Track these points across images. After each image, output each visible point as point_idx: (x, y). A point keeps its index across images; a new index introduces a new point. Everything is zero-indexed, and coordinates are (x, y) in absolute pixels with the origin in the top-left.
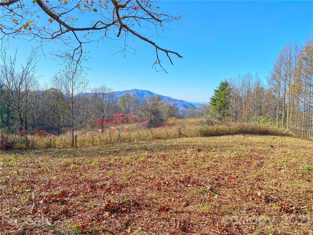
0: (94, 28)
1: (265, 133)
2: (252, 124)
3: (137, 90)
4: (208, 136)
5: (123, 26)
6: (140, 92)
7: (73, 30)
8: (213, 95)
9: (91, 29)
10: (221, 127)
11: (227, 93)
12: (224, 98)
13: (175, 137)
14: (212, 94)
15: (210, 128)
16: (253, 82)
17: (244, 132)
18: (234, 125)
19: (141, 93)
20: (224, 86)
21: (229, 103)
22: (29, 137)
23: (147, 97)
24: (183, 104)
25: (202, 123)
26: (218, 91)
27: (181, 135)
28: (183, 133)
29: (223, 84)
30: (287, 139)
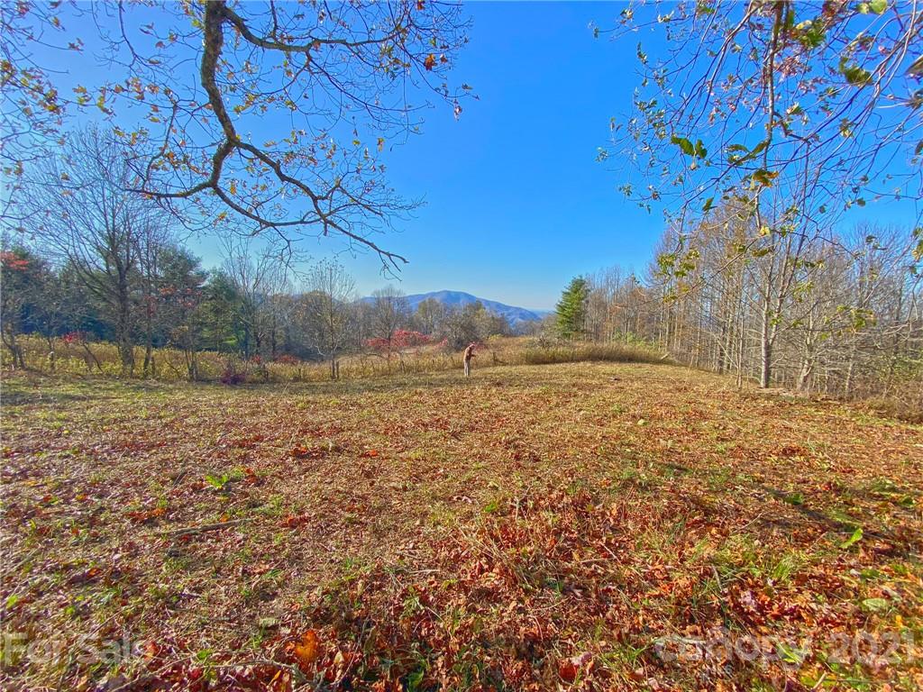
0: (302, 222)
1: (631, 358)
2: (608, 345)
3: (449, 293)
4: (537, 364)
5: (327, 222)
6: (453, 294)
7: (273, 225)
8: (561, 300)
9: (298, 223)
10: (560, 349)
11: (582, 296)
12: (578, 304)
13: (487, 365)
14: (559, 298)
15: (543, 352)
16: (624, 277)
17: (595, 357)
18: (582, 346)
19: (453, 297)
20: (579, 285)
21: (585, 312)
22: (270, 366)
23: (463, 303)
24: (521, 314)
25: (532, 344)
26: (568, 294)
27: (496, 362)
28: (500, 358)
29: (576, 283)
30: (663, 368)
